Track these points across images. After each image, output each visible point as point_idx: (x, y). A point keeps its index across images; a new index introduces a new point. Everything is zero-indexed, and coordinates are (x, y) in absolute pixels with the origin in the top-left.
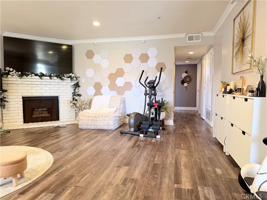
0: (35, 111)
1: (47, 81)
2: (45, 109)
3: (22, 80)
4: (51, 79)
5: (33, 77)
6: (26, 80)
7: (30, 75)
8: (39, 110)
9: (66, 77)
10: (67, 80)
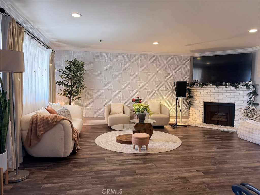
0: (215, 115)
1: (223, 89)
2: (224, 114)
3: (203, 88)
4: (226, 87)
5: (211, 87)
6: (206, 89)
7: (209, 85)
8: (219, 114)
9: (242, 86)
10: (243, 88)
